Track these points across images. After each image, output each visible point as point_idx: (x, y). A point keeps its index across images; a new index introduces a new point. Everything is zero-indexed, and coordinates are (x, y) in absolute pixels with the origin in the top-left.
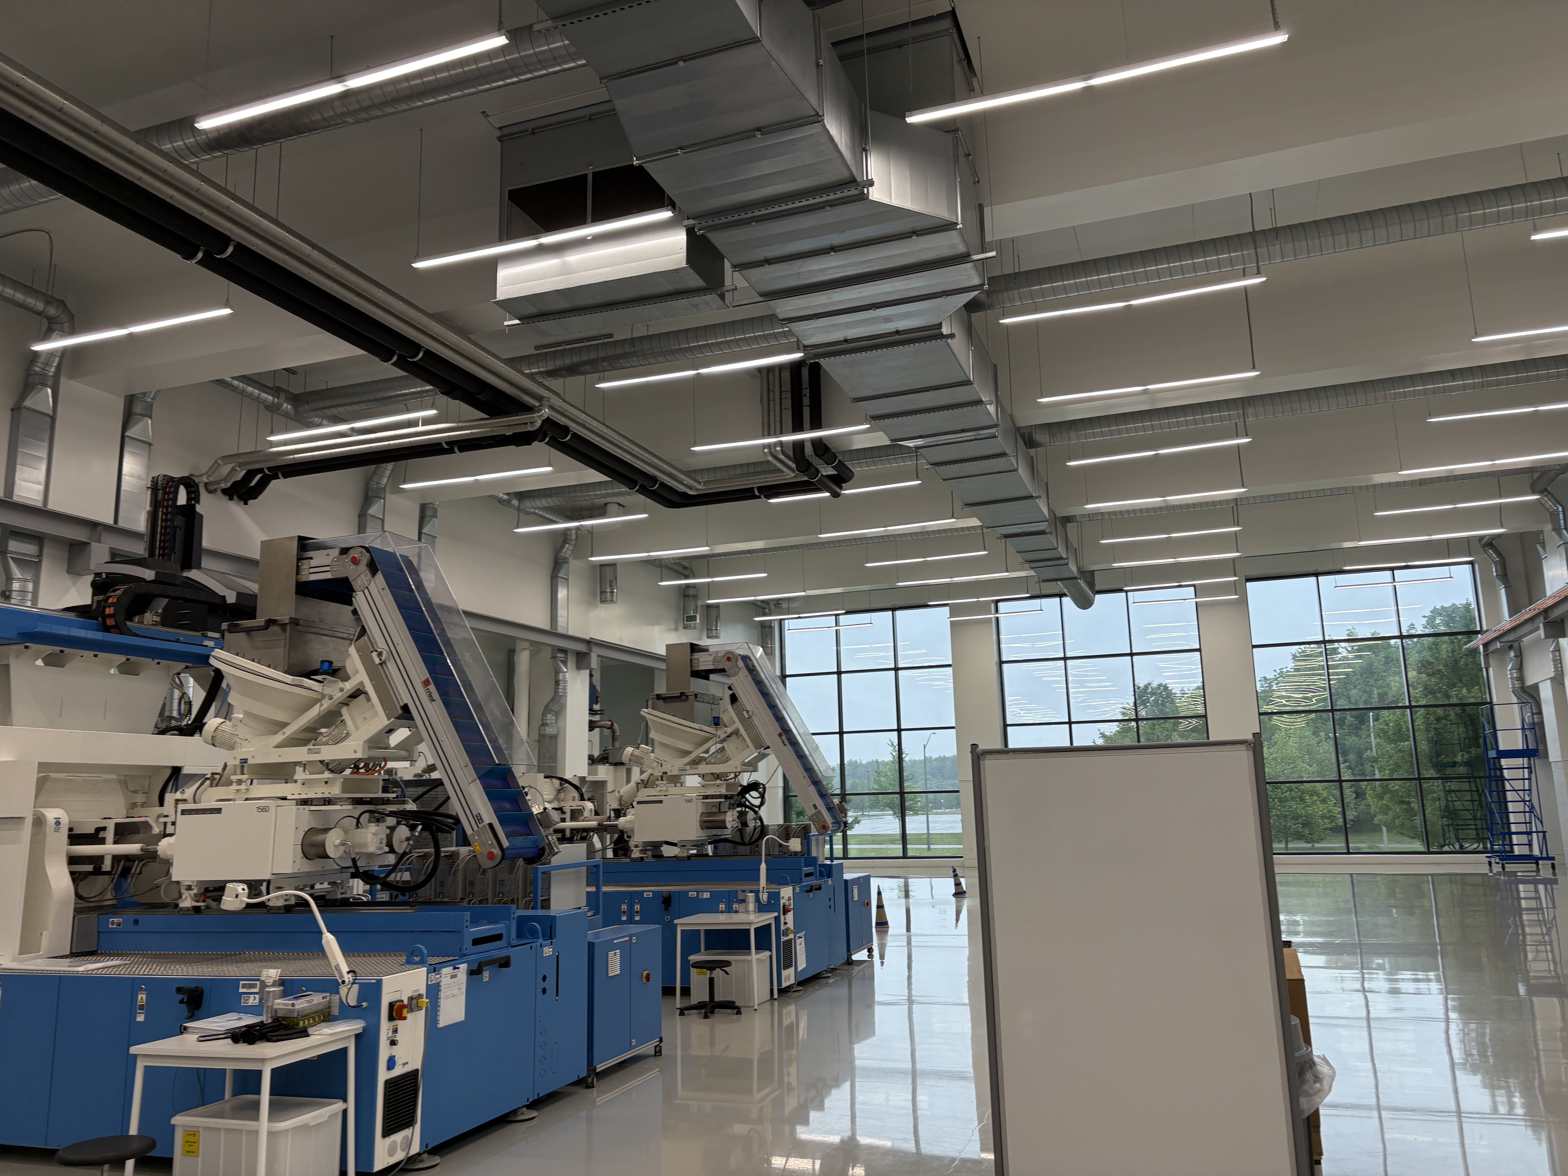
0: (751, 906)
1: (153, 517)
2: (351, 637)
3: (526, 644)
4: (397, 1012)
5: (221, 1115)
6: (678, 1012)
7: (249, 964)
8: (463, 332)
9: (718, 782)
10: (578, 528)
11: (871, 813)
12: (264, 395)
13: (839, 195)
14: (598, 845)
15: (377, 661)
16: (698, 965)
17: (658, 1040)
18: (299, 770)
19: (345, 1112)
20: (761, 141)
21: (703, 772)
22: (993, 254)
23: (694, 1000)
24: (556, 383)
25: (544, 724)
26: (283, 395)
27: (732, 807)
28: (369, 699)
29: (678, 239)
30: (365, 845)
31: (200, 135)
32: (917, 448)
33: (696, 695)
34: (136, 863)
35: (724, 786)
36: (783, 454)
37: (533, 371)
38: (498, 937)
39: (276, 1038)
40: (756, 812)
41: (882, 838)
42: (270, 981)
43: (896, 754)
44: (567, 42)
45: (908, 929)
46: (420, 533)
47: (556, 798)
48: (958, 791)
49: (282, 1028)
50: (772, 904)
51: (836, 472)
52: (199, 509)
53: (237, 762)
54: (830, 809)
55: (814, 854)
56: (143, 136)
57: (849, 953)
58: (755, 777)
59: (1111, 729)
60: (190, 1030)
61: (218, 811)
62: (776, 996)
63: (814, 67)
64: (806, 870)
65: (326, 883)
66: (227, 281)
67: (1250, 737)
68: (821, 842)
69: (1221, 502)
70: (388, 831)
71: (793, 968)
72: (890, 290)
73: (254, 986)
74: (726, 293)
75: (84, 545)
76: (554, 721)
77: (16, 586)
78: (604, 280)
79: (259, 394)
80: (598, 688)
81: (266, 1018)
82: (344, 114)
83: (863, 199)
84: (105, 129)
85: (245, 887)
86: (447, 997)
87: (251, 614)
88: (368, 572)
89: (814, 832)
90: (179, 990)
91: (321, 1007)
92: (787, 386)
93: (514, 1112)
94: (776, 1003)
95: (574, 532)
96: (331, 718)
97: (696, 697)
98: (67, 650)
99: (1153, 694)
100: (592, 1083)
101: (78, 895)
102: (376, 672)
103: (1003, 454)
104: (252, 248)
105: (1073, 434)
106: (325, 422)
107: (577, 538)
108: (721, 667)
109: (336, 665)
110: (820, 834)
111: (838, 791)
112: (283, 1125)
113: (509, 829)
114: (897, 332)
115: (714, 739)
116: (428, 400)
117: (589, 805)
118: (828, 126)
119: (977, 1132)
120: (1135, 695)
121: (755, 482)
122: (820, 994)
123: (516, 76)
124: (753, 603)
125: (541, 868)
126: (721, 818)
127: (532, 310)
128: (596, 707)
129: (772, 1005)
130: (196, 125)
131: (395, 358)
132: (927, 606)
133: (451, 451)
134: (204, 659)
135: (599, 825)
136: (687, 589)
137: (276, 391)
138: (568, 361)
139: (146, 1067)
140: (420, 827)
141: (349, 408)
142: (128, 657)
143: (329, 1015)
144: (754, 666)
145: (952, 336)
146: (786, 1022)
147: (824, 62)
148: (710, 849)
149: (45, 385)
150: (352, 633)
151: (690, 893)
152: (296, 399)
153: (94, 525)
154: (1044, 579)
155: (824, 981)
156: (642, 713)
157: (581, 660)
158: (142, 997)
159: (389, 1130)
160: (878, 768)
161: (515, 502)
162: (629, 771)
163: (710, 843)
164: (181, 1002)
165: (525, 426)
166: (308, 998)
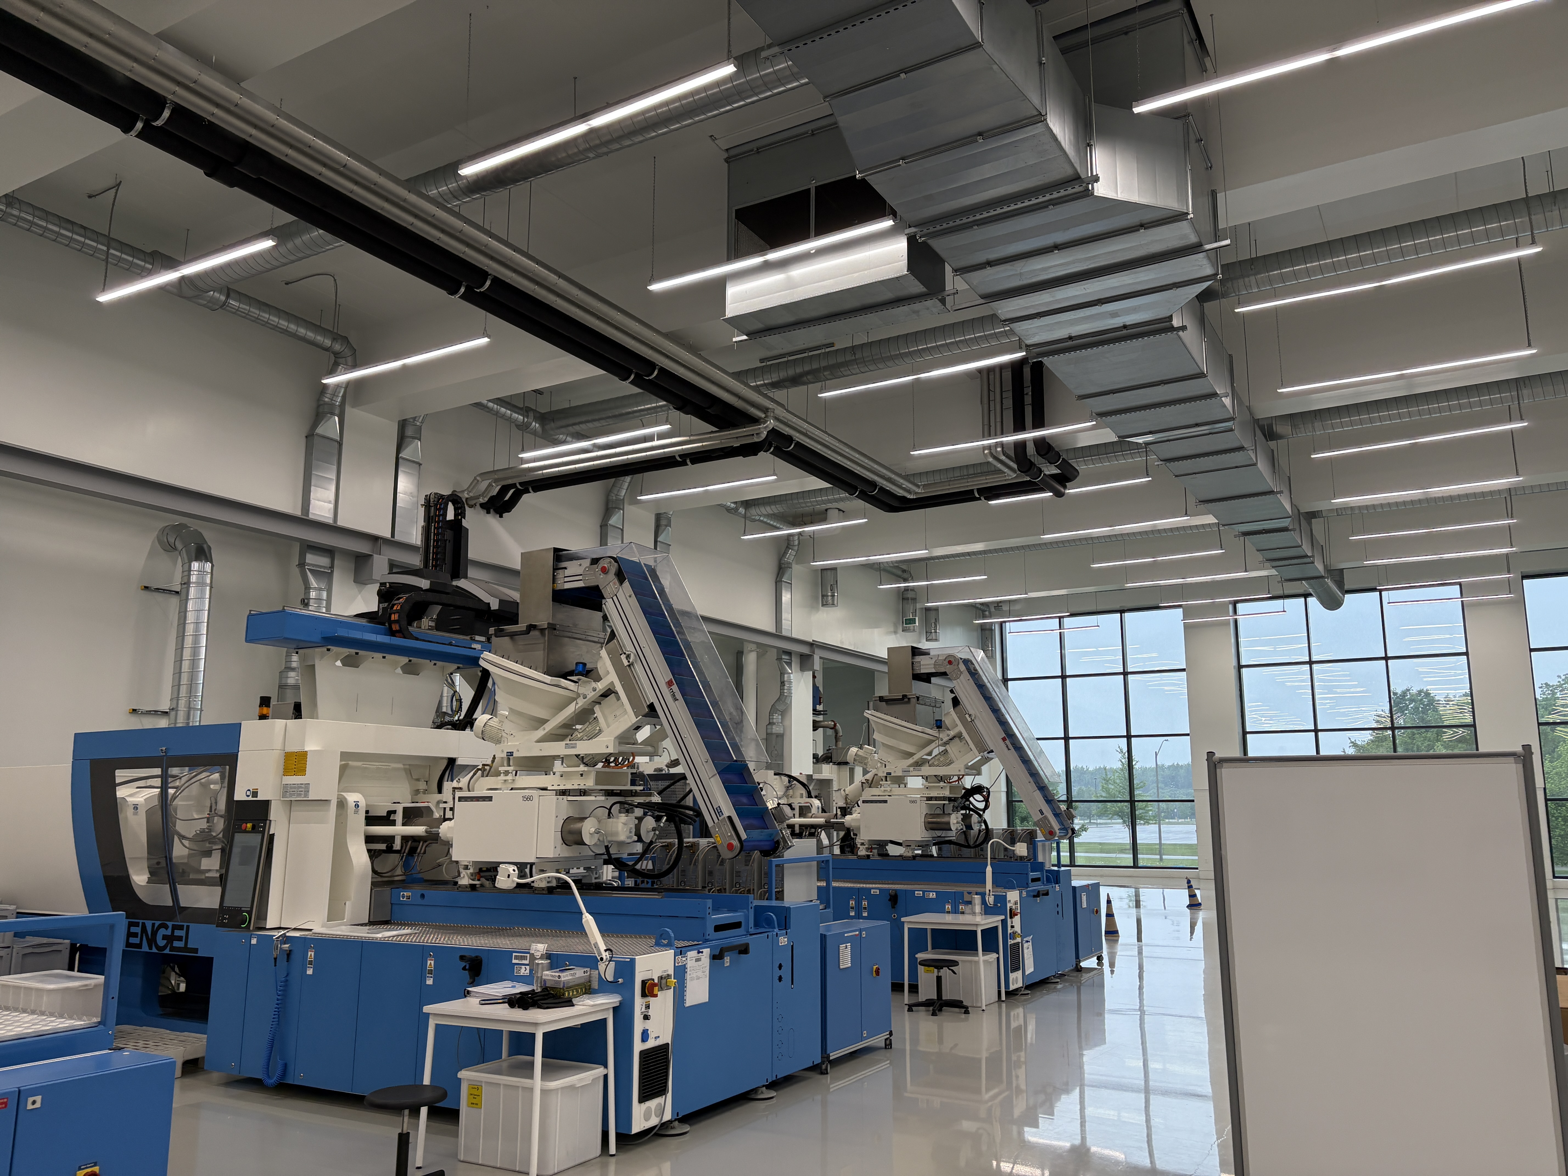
0: (978, 908)
1: (427, 531)
2: (602, 641)
3: (754, 647)
4: (649, 989)
5: (499, 1072)
6: (907, 1007)
7: (518, 938)
8: (693, 349)
9: (942, 784)
10: (800, 534)
11: (1099, 821)
12: (515, 415)
13: (1063, 193)
14: (826, 842)
15: (626, 663)
16: (926, 963)
17: (888, 1033)
18: (558, 763)
19: (606, 1077)
20: (983, 146)
21: (927, 774)
22: (1228, 242)
23: (922, 997)
24: (779, 395)
25: (771, 724)
26: (531, 414)
27: (956, 809)
28: (618, 698)
29: (899, 246)
30: (617, 834)
31: (462, 180)
32: (1147, 444)
33: (918, 698)
34: (421, 844)
35: (948, 789)
36: (1004, 455)
37: (758, 383)
38: (737, 925)
39: (546, 1006)
40: (980, 816)
41: (1111, 847)
42: (538, 954)
43: (1125, 761)
44: (790, 63)
45: (1139, 939)
46: (656, 542)
47: (786, 795)
48: (1193, 801)
49: (551, 997)
50: (998, 907)
51: (1059, 471)
52: (465, 523)
53: (504, 755)
54: (1057, 815)
55: (1040, 859)
56: (413, 183)
57: (1078, 959)
58: (979, 780)
59: (1365, 738)
60: (472, 994)
61: (490, 799)
62: (1003, 998)
63: (1036, 67)
64: (1033, 875)
65: (582, 868)
66: (484, 312)
67: (1519, 749)
68: (1047, 848)
69: (1491, 493)
70: (637, 822)
71: (1020, 972)
72: (1116, 285)
73: (524, 958)
74: (947, 298)
75: (367, 557)
76: (780, 721)
77: (313, 594)
78: (827, 292)
79: (511, 415)
80: (821, 689)
81: (536, 987)
82: (587, 150)
83: (1088, 196)
84: (382, 181)
85: (516, 868)
86: (692, 979)
87: (513, 619)
88: (616, 581)
89: (1040, 837)
90: (462, 958)
91: (583, 981)
92: (1008, 385)
93: (755, 1090)
94: (1004, 1005)
95: (796, 538)
96: (585, 716)
97: (918, 700)
98: (361, 652)
99: (1412, 700)
100: (826, 1069)
101: (374, 871)
102: (625, 673)
103: (1241, 448)
104: (507, 281)
105: (1318, 424)
106: (569, 439)
107: (799, 543)
108: (942, 670)
109: (589, 666)
110: (1047, 840)
111: (1064, 798)
112: (553, 1084)
113: (746, 823)
114: (1125, 327)
115: (937, 741)
116: (662, 415)
117: (816, 803)
118: (1051, 125)
119: (1215, 1147)
120: (1390, 701)
121: (974, 484)
122: (1047, 999)
123: (743, 100)
124: (973, 606)
125: (775, 861)
126: (945, 819)
127: (759, 326)
128: (820, 708)
129: (1000, 1007)
130: (459, 172)
131: (632, 377)
132: (1157, 608)
133: (683, 463)
134: (474, 661)
135: (826, 822)
136: (906, 592)
137: (526, 411)
138: (791, 372)
139: (437, 1025)
140: (665, 818)
141: (590, 425)
142: (411, 658)
143: (590, 989)
144: (976, 670)
145: (1183, 328)
146: (1014, 1025)
147: (1047, 59)
148: (934, 850)
149: (333, 414)
150: (603, 637)
151: (916, 892)
152: (543, 418)
153: (375, 539)
154: (1286, 578)
155: (1053, 986)
156: (865, 714)
157: (805, 661)
158: (431, 963)
159: (644, 1097)
160: (1106, 775)
161: (742, 510)
162: (852, 771)
163: (934, 844)
164: (464, 969)
165: (752, 437)
166: (572, 972)
